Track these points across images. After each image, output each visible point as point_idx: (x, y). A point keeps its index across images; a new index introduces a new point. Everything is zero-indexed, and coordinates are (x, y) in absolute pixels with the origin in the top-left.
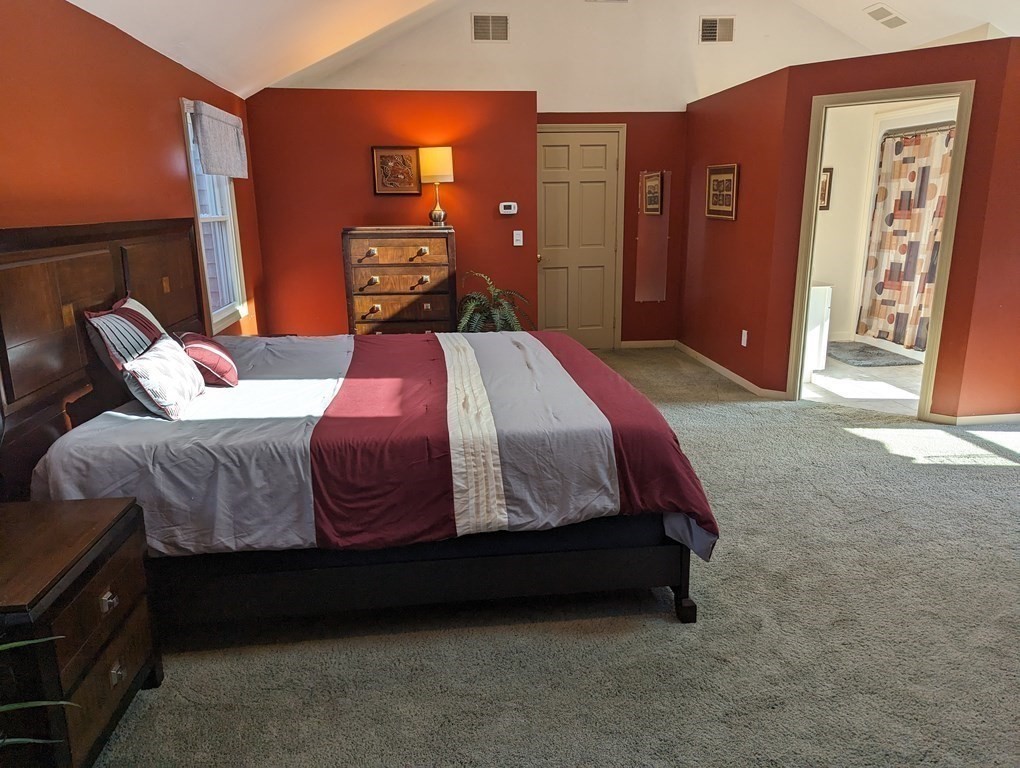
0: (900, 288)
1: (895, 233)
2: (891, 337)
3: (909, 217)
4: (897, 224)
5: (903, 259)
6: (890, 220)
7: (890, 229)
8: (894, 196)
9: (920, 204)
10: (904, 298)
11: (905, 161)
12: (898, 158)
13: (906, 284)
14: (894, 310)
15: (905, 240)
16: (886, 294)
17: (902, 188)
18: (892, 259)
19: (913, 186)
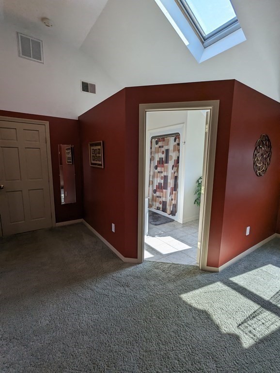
0: (162, 192)
1: (159, 172)
2: (161, 209)
3: (163, 167)
4: (159, 169)
5: (162, 181)
6: (156, 167)
7: (156, 171)
8: (157, 159)
9: (167, 162)
10: (164, 196)
11: (160, 147)
12: (157, 146)
13: (164, 190)
14: (161, 200)
15: (162, 175)
16: (158, 194)
17: (160, 157)
18: (158, 182)
19: (163, 156)
